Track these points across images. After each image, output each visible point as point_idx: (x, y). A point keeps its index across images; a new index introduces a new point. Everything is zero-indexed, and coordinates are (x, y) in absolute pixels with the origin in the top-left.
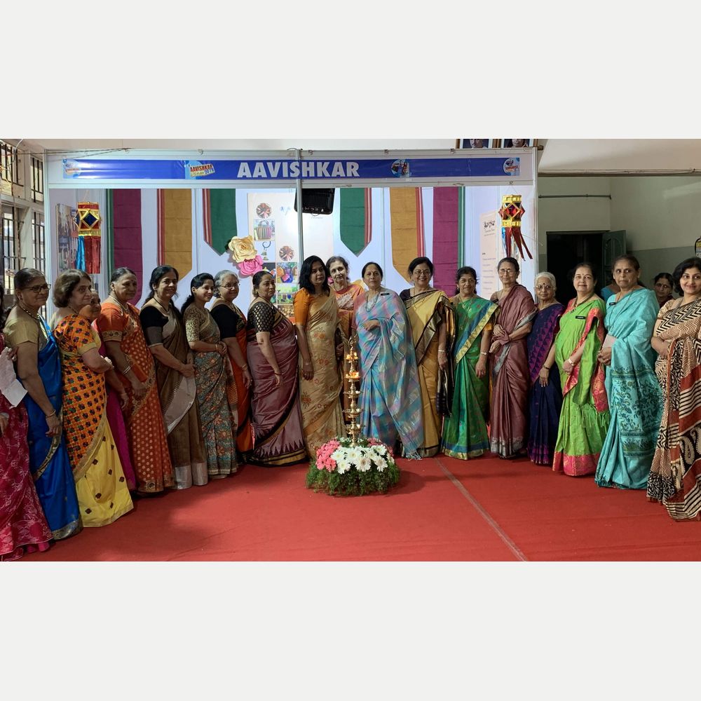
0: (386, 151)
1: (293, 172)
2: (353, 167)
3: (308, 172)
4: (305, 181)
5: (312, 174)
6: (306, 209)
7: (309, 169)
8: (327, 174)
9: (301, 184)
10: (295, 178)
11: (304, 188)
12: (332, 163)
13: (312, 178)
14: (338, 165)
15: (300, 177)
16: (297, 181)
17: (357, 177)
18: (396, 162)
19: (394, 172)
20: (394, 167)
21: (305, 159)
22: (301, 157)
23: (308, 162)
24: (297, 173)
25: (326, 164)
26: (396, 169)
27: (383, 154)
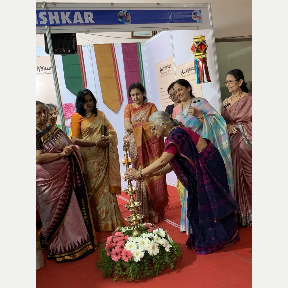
0: (112, 4)
1: (42, 20)
2: (89, 16)
3: (54, 20)
4: (53, 28)
5: (58, 22)
6: (55, 50)
7: (55, 17)
8: (70, 22)
9: (50, 30)
10: (43, 25)
11: (52, 33)
12: (73, 13)
13: (58, 25)
14: (77, 14)
15: (48, 24)
16: (46, 27)
17: (93, 24)
18: (120, 12)
19: (120, 20)
20: (119, 16)
21: (50, 9)
22: (47, 8)
23: (53, 12)
24: (45, 21)
25: (68, 14)
26: (121, 17)
27: (110, 6)
